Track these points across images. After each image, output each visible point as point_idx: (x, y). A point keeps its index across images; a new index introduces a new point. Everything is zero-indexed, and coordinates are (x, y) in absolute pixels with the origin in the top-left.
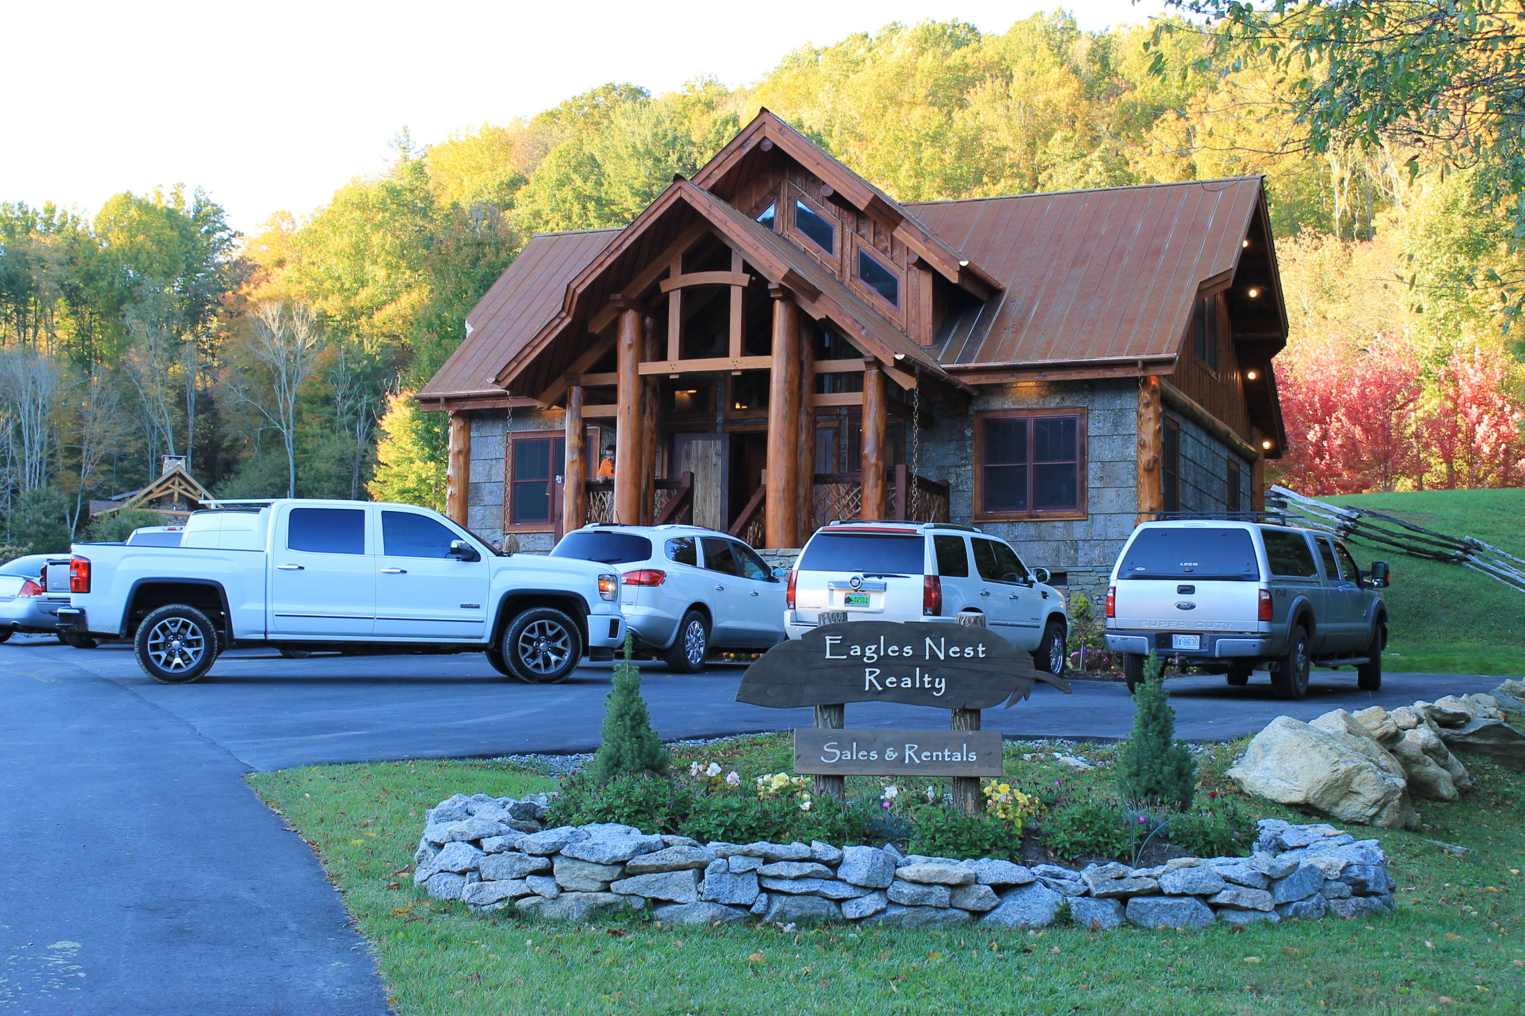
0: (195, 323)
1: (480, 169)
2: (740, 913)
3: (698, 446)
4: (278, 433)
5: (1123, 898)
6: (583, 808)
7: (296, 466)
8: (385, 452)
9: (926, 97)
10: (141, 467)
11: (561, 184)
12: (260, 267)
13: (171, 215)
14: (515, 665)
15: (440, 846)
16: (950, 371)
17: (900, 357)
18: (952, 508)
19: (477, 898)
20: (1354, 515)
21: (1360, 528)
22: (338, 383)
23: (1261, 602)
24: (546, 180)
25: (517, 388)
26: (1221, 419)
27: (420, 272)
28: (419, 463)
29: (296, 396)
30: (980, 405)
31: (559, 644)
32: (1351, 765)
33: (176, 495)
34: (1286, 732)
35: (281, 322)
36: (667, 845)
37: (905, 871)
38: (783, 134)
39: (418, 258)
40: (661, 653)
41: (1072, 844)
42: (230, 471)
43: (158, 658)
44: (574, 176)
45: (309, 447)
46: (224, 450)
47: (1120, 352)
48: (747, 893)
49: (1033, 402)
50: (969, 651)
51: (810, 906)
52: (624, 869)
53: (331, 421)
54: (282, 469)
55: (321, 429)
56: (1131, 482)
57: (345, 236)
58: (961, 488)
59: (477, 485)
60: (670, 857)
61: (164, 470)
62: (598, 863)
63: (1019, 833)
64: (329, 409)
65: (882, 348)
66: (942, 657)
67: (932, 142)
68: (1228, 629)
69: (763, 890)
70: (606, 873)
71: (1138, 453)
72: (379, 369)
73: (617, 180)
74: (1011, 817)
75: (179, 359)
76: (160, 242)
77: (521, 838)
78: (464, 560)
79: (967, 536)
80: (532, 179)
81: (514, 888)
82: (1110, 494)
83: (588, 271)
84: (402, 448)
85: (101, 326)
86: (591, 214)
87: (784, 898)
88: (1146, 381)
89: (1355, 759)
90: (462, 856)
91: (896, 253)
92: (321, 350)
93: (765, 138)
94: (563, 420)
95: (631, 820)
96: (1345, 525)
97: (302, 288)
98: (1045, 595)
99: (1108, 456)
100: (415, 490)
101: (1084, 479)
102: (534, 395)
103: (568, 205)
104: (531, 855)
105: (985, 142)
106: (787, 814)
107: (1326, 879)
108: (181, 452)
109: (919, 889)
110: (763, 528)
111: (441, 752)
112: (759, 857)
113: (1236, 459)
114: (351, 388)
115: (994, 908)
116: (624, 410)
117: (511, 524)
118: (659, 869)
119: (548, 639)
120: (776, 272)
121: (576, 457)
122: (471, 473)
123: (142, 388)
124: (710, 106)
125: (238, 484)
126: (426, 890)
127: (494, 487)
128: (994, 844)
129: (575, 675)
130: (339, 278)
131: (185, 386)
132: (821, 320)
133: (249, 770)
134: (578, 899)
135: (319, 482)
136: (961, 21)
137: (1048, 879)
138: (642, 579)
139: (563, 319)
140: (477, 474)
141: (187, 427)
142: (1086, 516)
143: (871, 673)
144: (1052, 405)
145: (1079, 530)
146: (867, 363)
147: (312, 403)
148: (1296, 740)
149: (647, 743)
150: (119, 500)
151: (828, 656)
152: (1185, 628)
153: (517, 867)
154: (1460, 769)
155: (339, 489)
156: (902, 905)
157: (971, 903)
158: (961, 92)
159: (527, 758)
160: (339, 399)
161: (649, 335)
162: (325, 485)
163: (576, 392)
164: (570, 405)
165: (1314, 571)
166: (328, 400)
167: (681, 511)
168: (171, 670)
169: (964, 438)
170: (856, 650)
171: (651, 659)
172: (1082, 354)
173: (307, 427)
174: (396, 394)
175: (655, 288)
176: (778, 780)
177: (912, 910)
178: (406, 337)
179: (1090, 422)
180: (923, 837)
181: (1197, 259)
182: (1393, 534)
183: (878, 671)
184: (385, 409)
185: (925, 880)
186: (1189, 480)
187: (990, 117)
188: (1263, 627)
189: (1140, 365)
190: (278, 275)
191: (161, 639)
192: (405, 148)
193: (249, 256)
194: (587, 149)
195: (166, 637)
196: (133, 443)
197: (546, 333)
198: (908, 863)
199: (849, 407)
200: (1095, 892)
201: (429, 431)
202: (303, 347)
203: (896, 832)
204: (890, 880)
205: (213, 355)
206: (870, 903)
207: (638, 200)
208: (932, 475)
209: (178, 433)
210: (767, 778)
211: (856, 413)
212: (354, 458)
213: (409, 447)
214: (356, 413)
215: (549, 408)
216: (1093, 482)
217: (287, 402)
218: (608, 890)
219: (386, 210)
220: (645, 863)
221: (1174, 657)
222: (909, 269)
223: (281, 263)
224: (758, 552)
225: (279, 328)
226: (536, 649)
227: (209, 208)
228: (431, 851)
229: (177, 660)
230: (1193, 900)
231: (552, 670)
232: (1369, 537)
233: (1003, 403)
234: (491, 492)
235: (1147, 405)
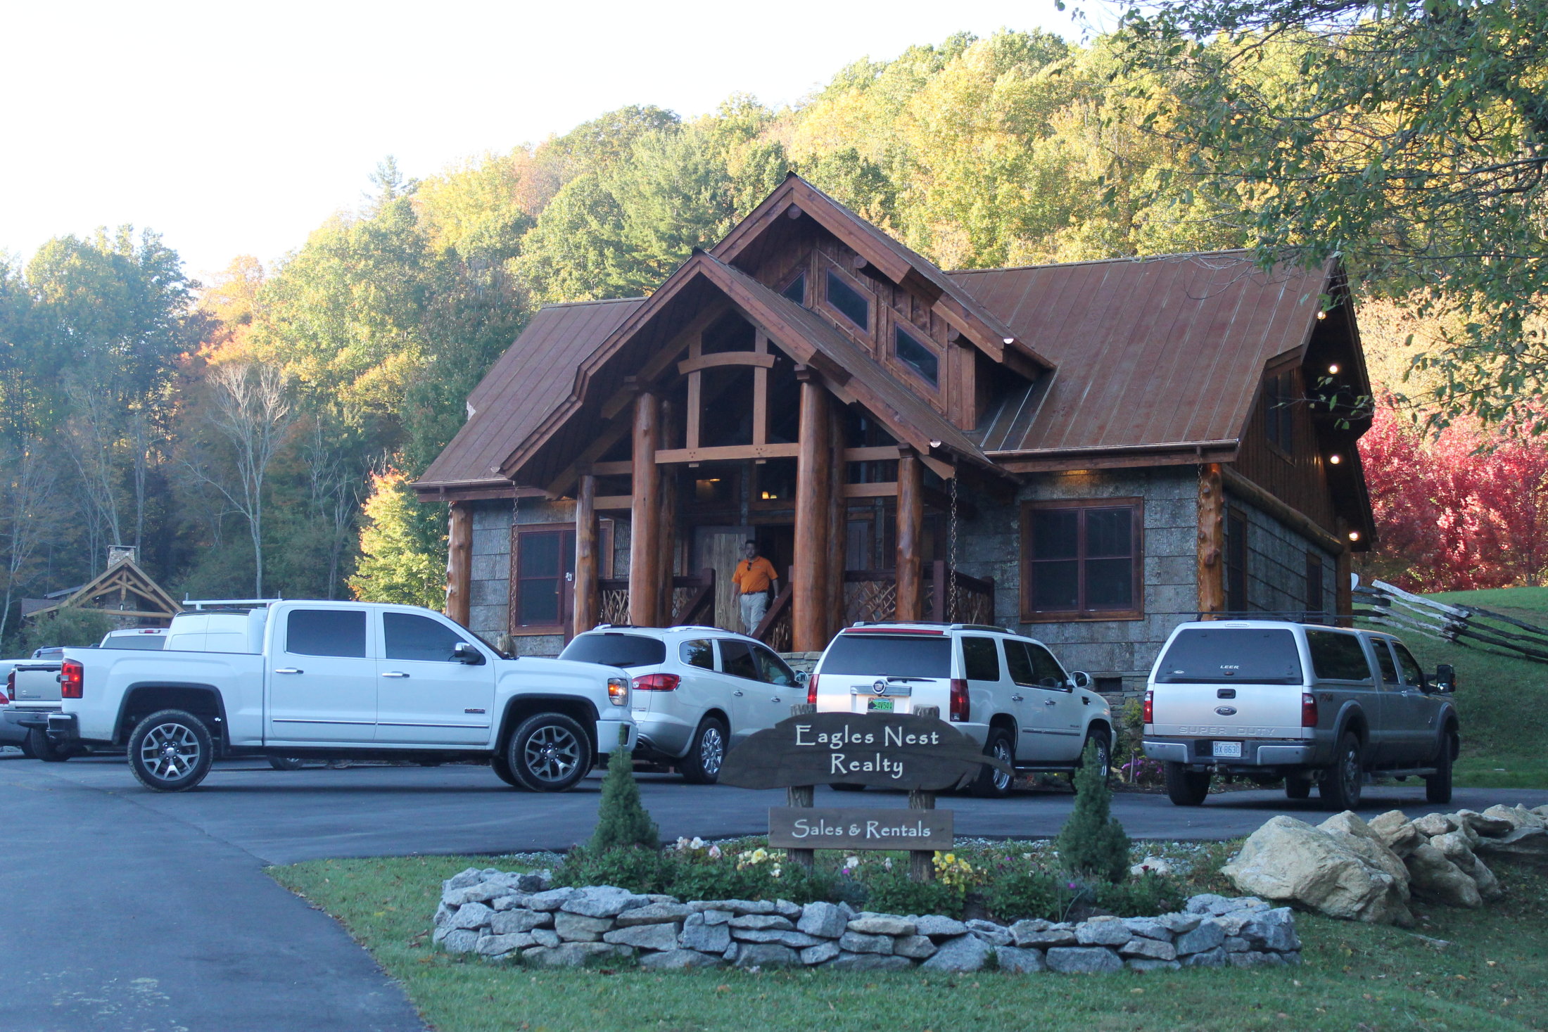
0: (144, 389)
1: (480, 207)
2: (713, 959)
3: (721, 540)
4: (242, 520)
5: (1043, 948)
6: (582, 875)
7: (264, 558)
8: (370, 541)
9: (1003, 122)
10: (81, 559)
11: (574, 226)
12: (222, 323)
13: (118, 261)
14: (521, 772)
15: (456, 908)
16: (992, 458)
17: (935, 445)
18: (997, 608)
19: (489, 948)
20: (1464, 614)
21: (1470, 628)
22: (313, 461)
23: (1305, 707)
24: (556, 222)
25: (522, 478)
26: (1299, 509)
27: (410, 330)
28: (409, 555)
29: (264, 476)
30: (1027, 495)
31: (567, 751)
32: (1338, 861)
33: (124, 592)
34: (1278, 830)
35: (247, 388)
36: (652, 902)
37: (854, 924)
38: (812, 201)
39: (407, 313)
40: (677, 762)
41: (1008, 906)
42: (187, 564)
43: (152, 765)
44: (590, 218)
45: (279, 535)
46: (179, 538)
47: (1178, 436)
48: (719, 942)
49: (1085, 492)
50: (924, 739)
51: (774, 953)
52: (615, 921)
53: (304, 504)
54: (248, 561)
55: (294, 514)
56: (1191, 579)
57: (321, 289)
58: (1006, 585)
59: (480, 583)
60: (655, 911)
61: (109, 563)
62: (592, 917)
63: (962, 897)
64: (303, 490)
65: (917, 435)
66: (899, 743)
67: (1009, 176)
68: (1271, 735)
69: (733, 939)
70: (599, 926)
71: (1199, 547)
72: (362, 443)
73: (639, 221)
74: (955, 882)
75: (126, 431)
76: (105, 295)
77: (525, 899)
78: (469, 663)
79: (998, 637)
80: (539, 221)
81: (520, 939)
82: (1168, 592)
83: (600, 352)
84: (389, 536)
85: (34, 393)
86: (610, 261)
87: (751, 947)
88: (1206, 469)
89: (1343, 856)
90: (476, 913)
91: (936, 329)
92: (293, 420)
93: (793, 204)
94: (574, 511)
95: (623, 884)
96: (1454, 626)
97: (270, 348)
98: (1086, 701)
99: (1165, 550)
100: (404, 585)
101: (1140, 575)
102: (542, 485)
103: (582, 251)
104: (536, 911)
105: (1071, 176)
106: (759, 880)
107: (1226, 936)
108: (128, 542)
109: (866, 938)
110: (790, 630)
111: (449, 850)
112: (730, 911)
113: (1317, 552)
114: (329, 465)
115: (931, 955)
116: (638, 503)
117: (517, 625)
118: (645, 922)
119: (556, 745)
120: (801, 353)
121: (587, 552)
122: (473, 570)
123: (83, 466)
124: (749, 133)
125: (196, 579)
126: (444, 946)
127: (498, 586)
128: (938, 905)
129: (581, 785)
130: (315, 336)
131: (132, 463)
132: (852, 404)
133: (265, 864)
134: (575, 948)
135: (290, 576)
136: (1044, 32)
137: (979, 932)
138: (656, 684)
139: (573, 404)
140: (479, 571)
141: (135, 512)
142: (1141, 616)
143: (837, 758)
144: (1105, 495)
145: (1135, 631)
146: (901, 451)
147: (283, 483)
148: (1287, 837)
149: (638, 820)
150: (57, 598)
151: (799, 743)
152: (1226, 734)
153: (524, 921)
154: (1489, 876)
155: (314, 585)
156: (852, 953)
157: (911, 950)
158: (1045, 117)
159: (532, 856)
160: (314, 478)
161: (666, 421)
162: (298, 580)
163: (588, 482)
164: (582, 496)
165: (1368, 674)
166: (302, 480)
167: (701, 612)
168: (165, 777)
169: (1009, 530)
170: (823, 738)
171: (667, 771)
172: (1137, 439)
173: (277, 512)
174: (381, 473)
175: (673, 370)
176: (757, 856)
177: (861, 957)
178: (393, 405)
179: (1147, 514)
180: (877, 899)
181: (1264, 337)
182: (1508, 636)
183: (843, 756)
184: (368, 491)
185: (872, 930)
186: (1260, 575)
187: (1076, 147)
188: (1307, 733)
189: (1199, 451)
190: (243, 334)
191: (156, 746)
192: (389, 183)
193: (209, 309)
194: (604, 186)
195: (161, 744)
196: (71, 530)
197: (554, 418)
198: (859, 918)
199: (885, 498)
200: (1019, 942)
201: (422, 518)
202: (272, 417)
203: (854, 895)
204: (841, 931)
205: (166, 427)
206: (824, 951)
207: (664, 245)
208: (976, 573)
209: (126, 519)
210: (747, 854)
211: (891, 504)
212: (332, 549)
213: (397, 536)
214: (335, 496)
215: (559, 499)
216: (1149, 580)
217: (254, 480)
218: (601, 940)
219: (370, 257)
220: (633, 917)
221: (1213, 765)
222: (950, 347)
223: (246, 320)
224: (782, 656)
225: (244, 396)
226: (544, 755)
227: (161, 253)
228: (449, 913)
229: (172, 768)
230: (1103, 949)
231: (560, 778)
232: (1480, 638)
233: (1053, 493)
234: (495, 591)
235: (1207, 495)
